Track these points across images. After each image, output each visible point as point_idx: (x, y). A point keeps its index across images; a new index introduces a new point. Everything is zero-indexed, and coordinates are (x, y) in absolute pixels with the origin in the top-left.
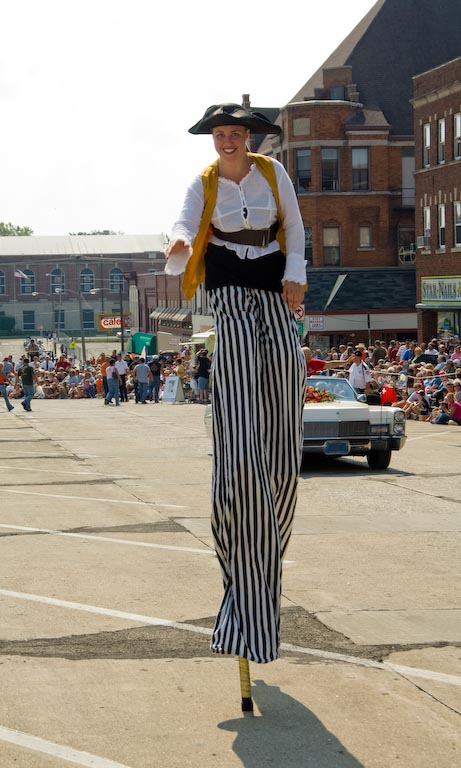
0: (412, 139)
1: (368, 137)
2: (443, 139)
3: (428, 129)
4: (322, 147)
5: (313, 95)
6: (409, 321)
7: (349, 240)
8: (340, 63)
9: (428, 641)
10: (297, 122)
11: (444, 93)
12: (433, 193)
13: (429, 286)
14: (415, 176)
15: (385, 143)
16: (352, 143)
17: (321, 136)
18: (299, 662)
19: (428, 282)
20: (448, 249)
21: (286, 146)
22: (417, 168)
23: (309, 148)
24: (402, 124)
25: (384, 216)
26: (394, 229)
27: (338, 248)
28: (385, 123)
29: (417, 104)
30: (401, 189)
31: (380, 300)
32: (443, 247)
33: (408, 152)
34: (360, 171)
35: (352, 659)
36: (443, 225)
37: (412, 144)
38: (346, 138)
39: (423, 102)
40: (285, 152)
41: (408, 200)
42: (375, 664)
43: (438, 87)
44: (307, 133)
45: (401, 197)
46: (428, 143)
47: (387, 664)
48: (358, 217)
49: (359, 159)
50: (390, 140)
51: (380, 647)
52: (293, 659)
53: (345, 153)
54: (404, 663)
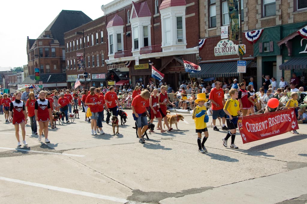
0: (64, 46)
1: (55, 46)
2: (71, 46)
3: (68, 44)
4: (45, 48)
5: (43, 36)
6: (65, 84)
7: (52, 67)
8: (48, 30)
9: (71, 148)
10: (39, 42)
11: (71, 37)
12: (69, 57)
13: (69, 77)
14: (65, 54)
15: (59, 47)
16: (52, 47)
17: (45, 45)
18: (44, 155)
19: (69, 76)
20: (73, 69)
21: (37, 47)
22: (66, 52)
23: (42, 48)
24: (62, 43)
25: (59, 62)
26: (61, 65)
27: (49, 69)
28: (58, 43)
29: (65, 39)
30: (62, 57)
31: (59, 80)
32: (72, 69)
33: (64, 49)
34: (53, 53)
35: (56, 153)
36: (72, 64)
37: (64, 47)
38: (50, 46)
39: (66, 38)
40: (37, 49)
41: (64, 59)
42: (61, 154)
43: (69, 35)
44: (42, 45)
45: (62, 58)
46: (68, 47)
47: (63, 154)
48: (53, 63)
49: (53, 50)
50: (60, 46)
51: (62, 151)
52: (43, 154)
53: (50, 49)
54: (66, 153)
